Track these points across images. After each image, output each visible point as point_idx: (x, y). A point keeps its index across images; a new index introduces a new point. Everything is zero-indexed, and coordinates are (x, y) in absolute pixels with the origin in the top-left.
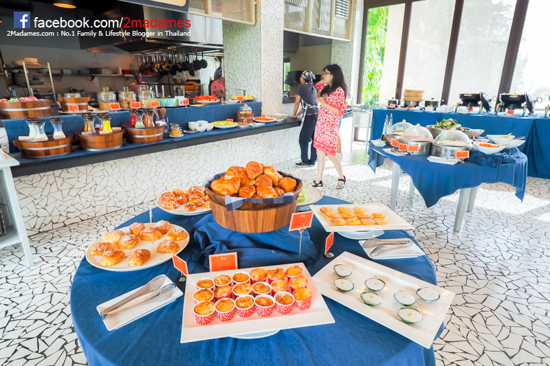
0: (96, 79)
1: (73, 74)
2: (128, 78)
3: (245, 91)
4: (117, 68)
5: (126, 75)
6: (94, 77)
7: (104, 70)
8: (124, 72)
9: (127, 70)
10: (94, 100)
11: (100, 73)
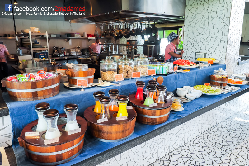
0: (70, 41)
1: (57, 38)
2: (90, 40)
3: (205, 54)
4: (84, 33)
5: (89, 38)
6: (70, 39)
7: (76, 34)
8: (88, 35)
9: (90, 35)
10: (68, 54)
11: (74, 37)
